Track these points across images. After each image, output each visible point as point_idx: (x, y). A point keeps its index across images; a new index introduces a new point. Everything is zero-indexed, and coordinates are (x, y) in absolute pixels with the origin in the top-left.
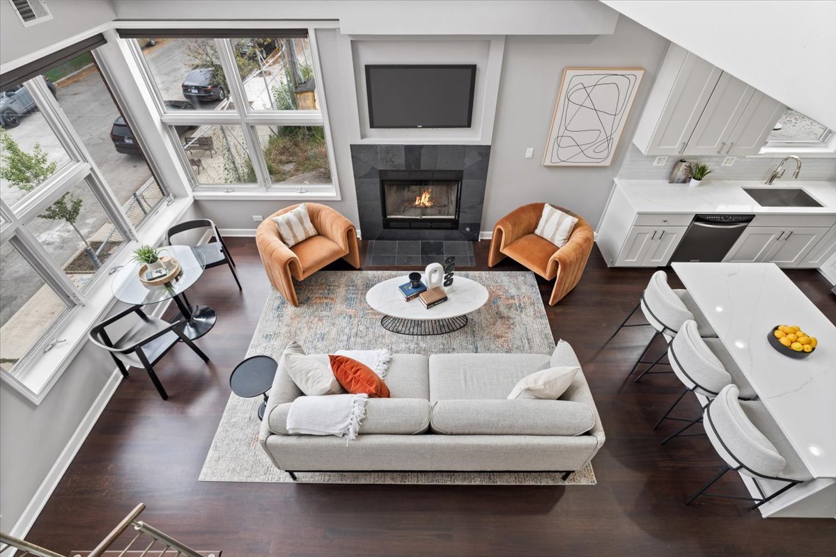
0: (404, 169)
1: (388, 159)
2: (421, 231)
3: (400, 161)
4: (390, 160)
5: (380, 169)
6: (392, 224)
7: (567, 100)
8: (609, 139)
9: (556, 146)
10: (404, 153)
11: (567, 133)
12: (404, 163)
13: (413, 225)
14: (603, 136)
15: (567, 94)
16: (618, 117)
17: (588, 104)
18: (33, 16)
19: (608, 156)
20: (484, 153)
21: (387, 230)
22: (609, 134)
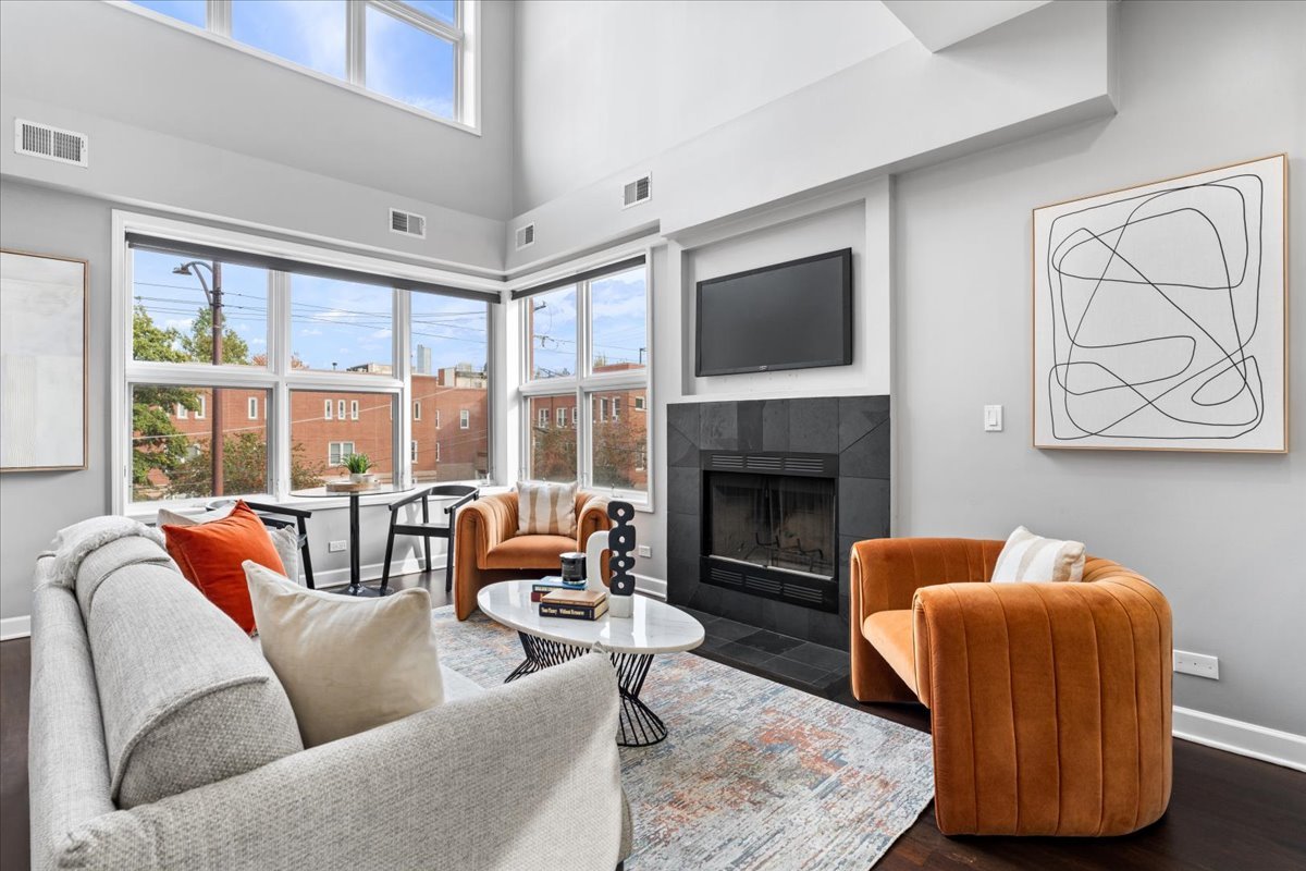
0: (736, 449)
1: (714, 429)
2: (765, 600)
3: (731, 431)
4: (717, 430)
5: (702, 448)
6: (716, 573)
7: (1054, 274)
8: (1239, 360)
9: (1058, 392)
10: (736, 416)
11: (1078, 354)
12: (736, 437)
13: (752, 581)
14: (1208, 354)
15: (1050, 261)
16: (1244, 295)
17: (1118, 269)
18: (404, 229)
19: (1260, 416)
20: (876, 413)
21: (706, 586)
22: (1232, 346)
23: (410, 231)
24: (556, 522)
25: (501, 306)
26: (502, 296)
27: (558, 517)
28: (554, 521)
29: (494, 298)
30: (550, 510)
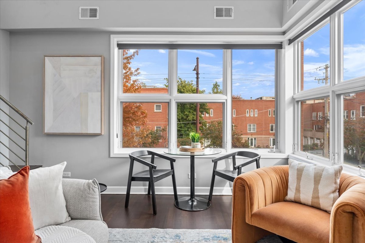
18: (222, 16)
23: (225, 16)
24: (318, 198)
25: (283, 50)
26: (283, 44)
27: (320, 195)
28: (316, 196)
29: (279, 46)
30: (313, 186)
